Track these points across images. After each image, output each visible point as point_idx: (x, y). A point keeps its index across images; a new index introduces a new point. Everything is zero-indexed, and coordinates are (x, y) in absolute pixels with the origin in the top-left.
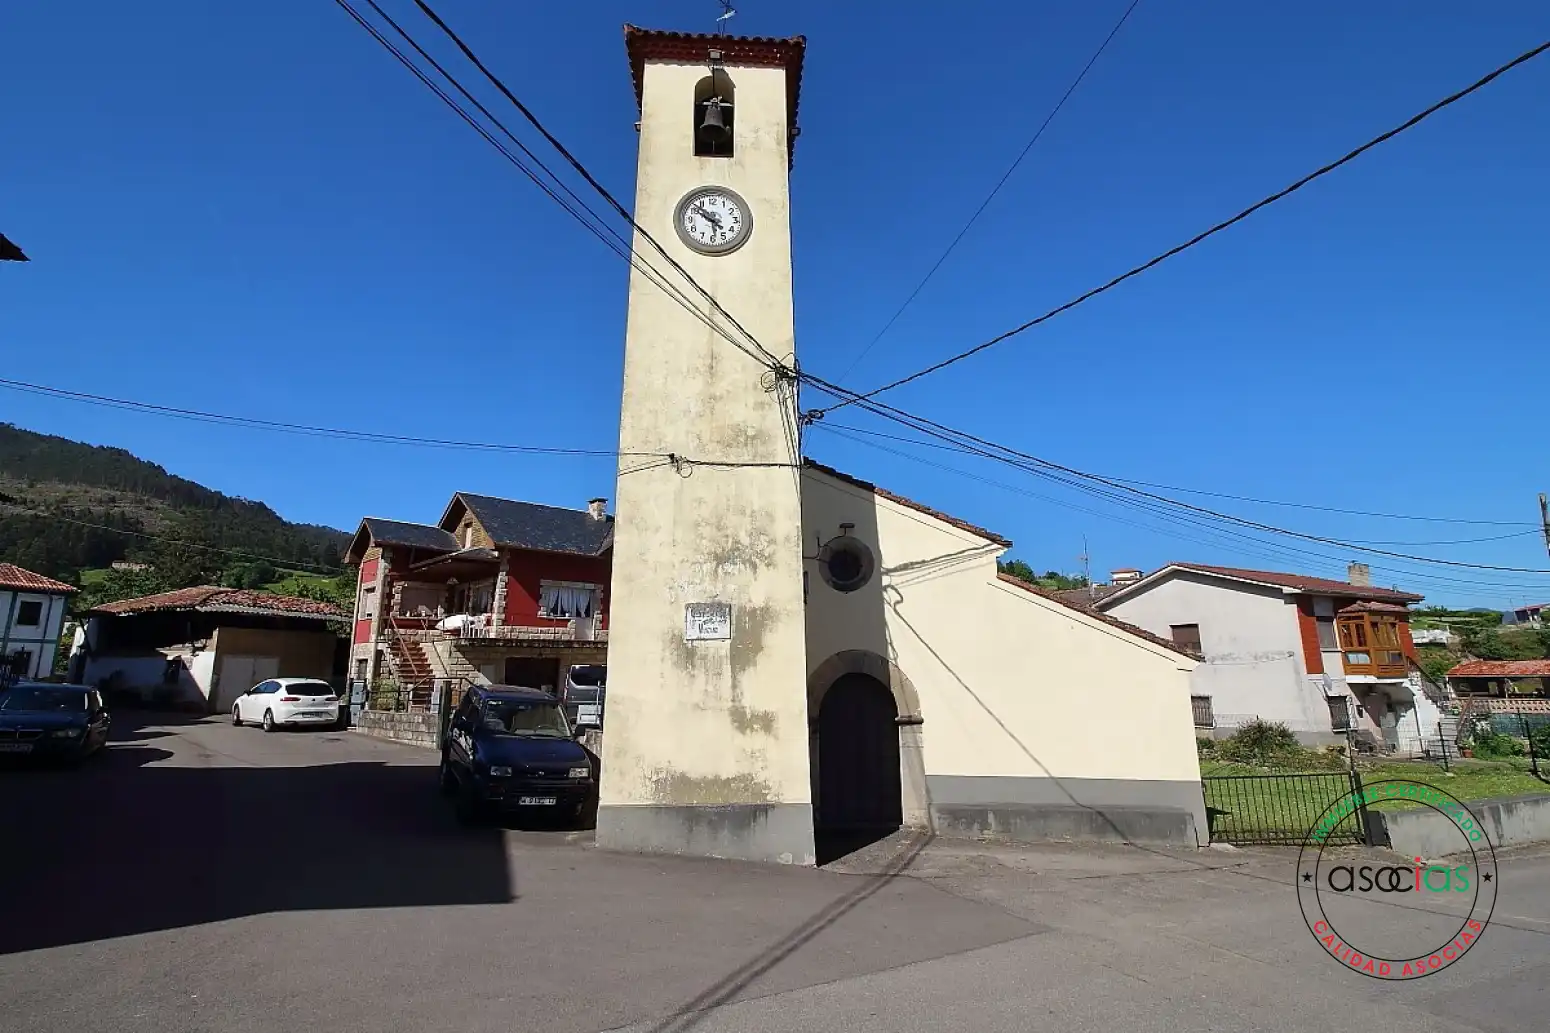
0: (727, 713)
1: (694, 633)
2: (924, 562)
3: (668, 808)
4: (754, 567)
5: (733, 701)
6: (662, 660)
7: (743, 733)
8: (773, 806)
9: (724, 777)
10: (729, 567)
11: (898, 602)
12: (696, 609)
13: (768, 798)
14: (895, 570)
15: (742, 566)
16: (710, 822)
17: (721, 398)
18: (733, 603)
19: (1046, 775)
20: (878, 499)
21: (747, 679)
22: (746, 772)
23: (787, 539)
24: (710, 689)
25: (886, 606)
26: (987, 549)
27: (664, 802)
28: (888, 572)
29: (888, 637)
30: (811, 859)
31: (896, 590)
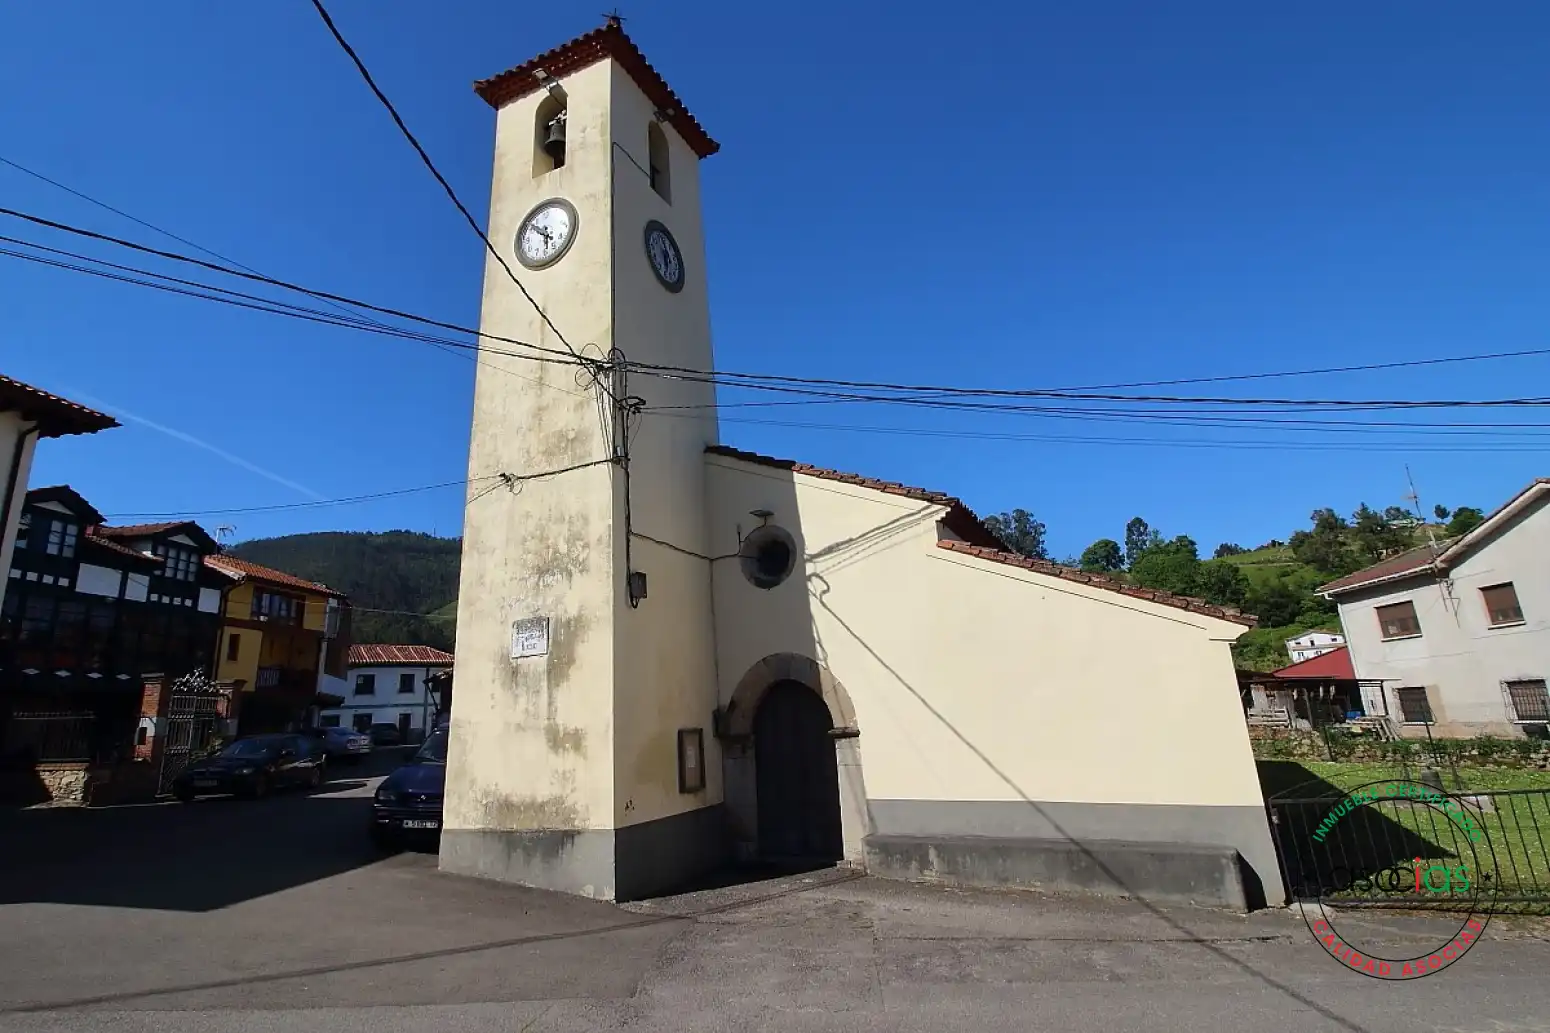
0: (543, 731)
1: (517, 652)
2: (851, 540)
3: (493, 832)
4: (570, 574)
5: (549, 719)
6: (493, 681)
7: (556, 752)
8: (579, 832)
9: (540, 800)
10: (549, 579)
11: (824, 592)
12: (519, 626)
13: (576, 823)
14: (819, 555)
15: (559, 576)
16: (525, 848)
17: (548, 406)
18: (552, 615)
19: (1020, 799)
20: (798, 477)
21: (562, 695)
22: (558, 795)
23: (599, 540)
24: (531, 708)
25: (812, 599)
26: (923, 513)
27: (491, 826)
28: (813, 557)
29: (815, 635)
30: (610, 895)
31: (821, 578)
